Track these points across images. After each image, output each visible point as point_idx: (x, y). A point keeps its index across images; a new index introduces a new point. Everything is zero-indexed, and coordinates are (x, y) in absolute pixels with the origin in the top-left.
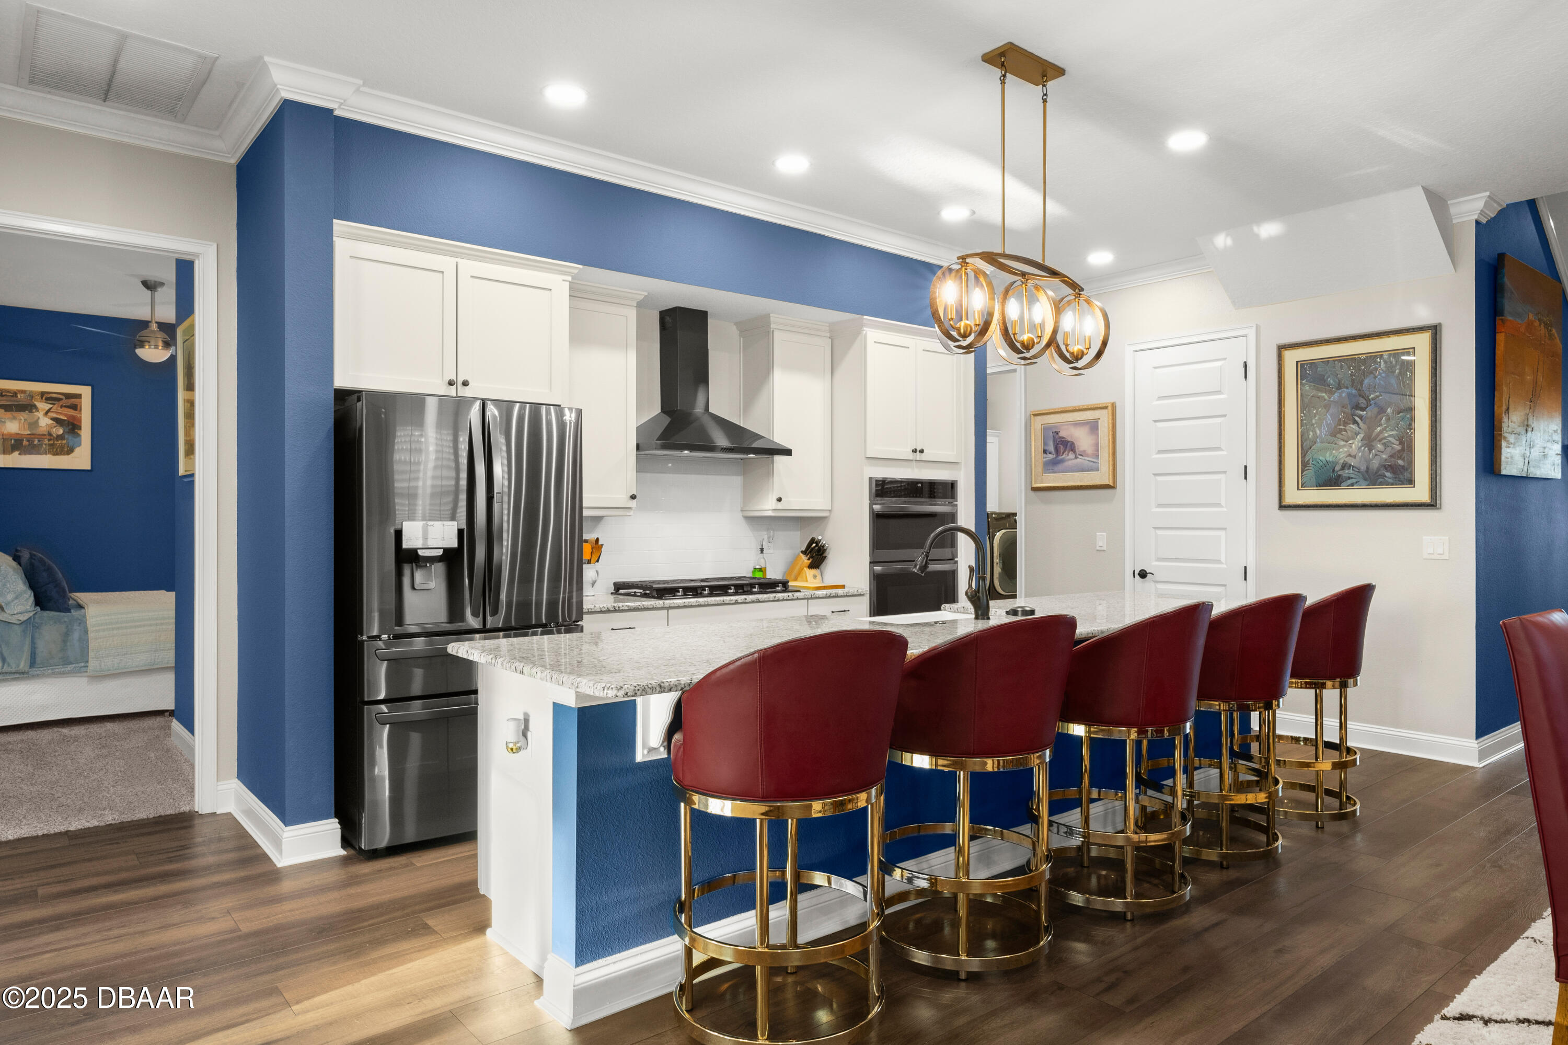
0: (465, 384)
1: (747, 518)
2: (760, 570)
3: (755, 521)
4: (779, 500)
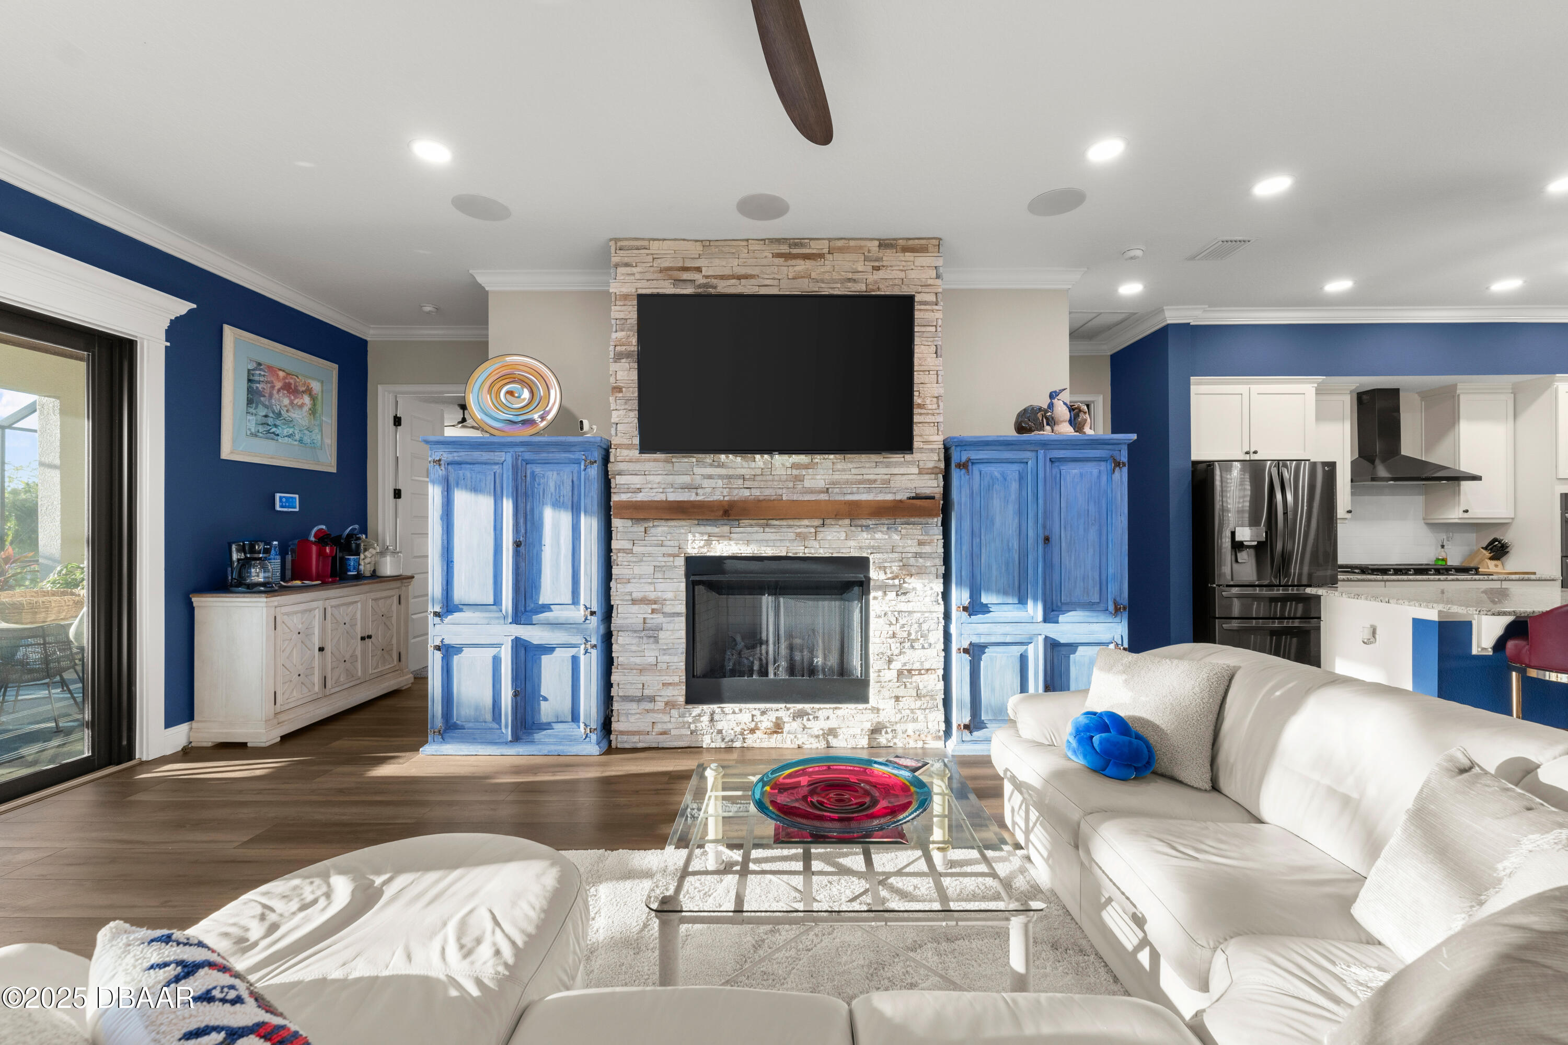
0: (1255, 452)
1: (1427, 524)
2: (1443, 560)
3: (1435, 527)
4: (1466, 511)
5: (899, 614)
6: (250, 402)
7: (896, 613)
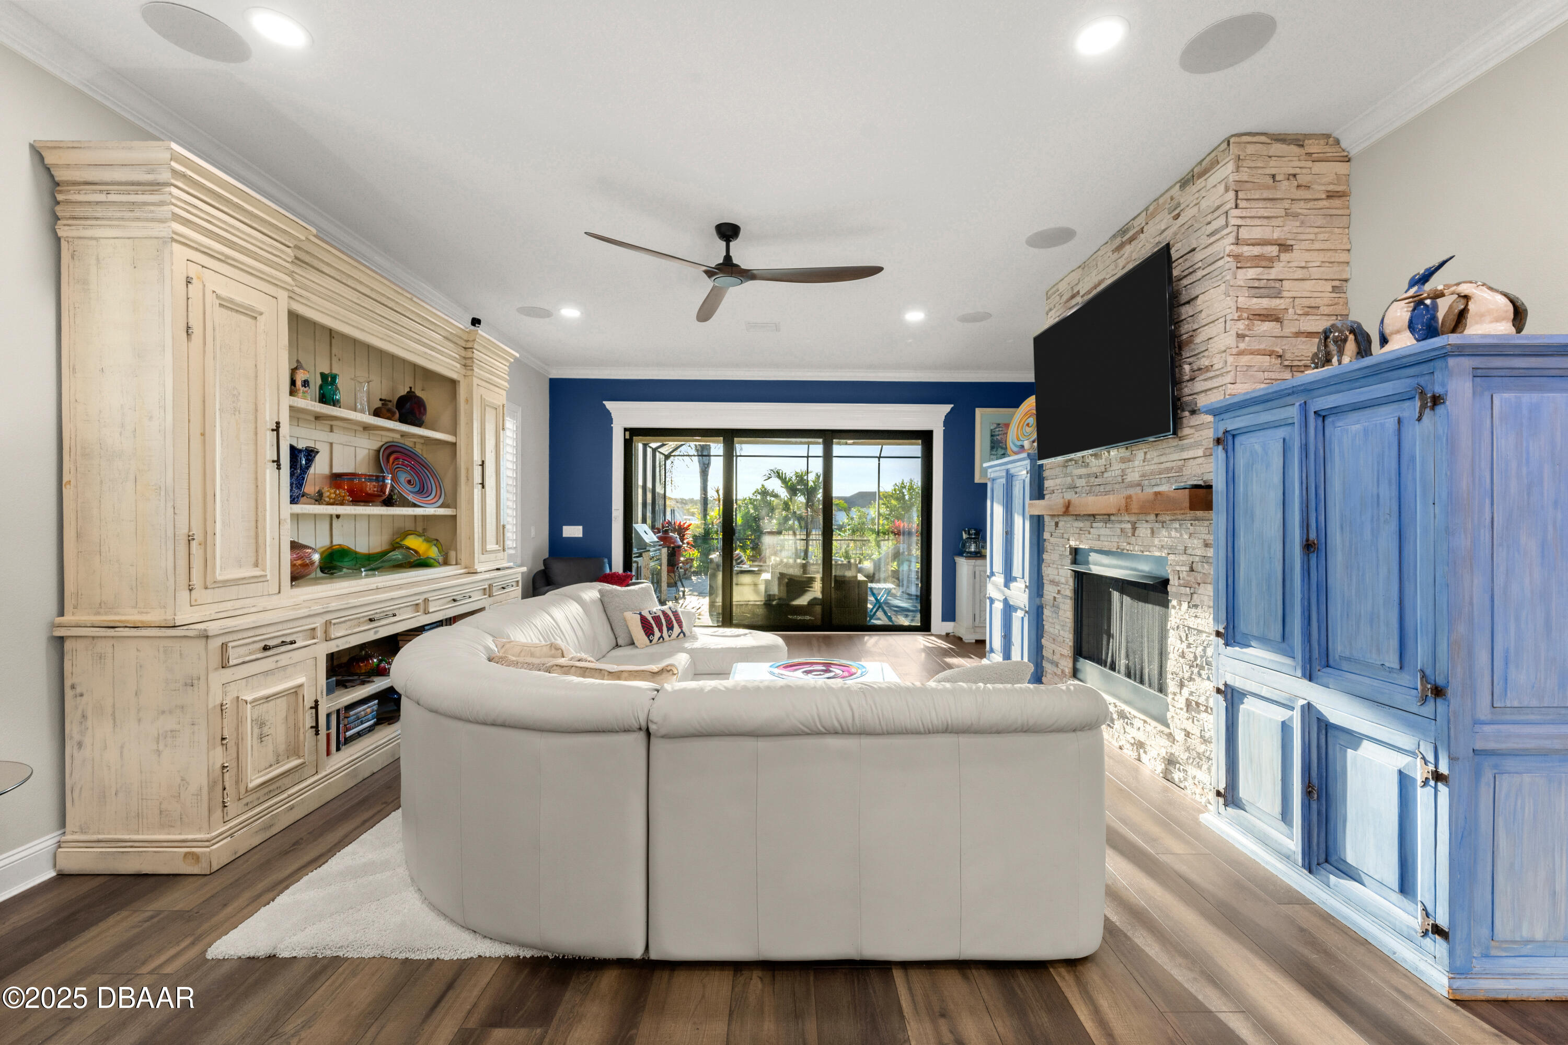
5: (1189, 630)
6: (992, 448)
7: (1186, 628)
